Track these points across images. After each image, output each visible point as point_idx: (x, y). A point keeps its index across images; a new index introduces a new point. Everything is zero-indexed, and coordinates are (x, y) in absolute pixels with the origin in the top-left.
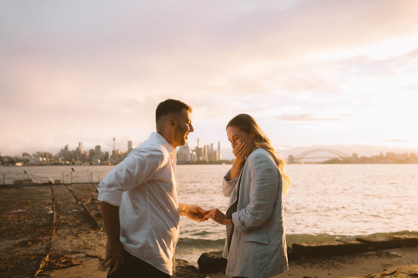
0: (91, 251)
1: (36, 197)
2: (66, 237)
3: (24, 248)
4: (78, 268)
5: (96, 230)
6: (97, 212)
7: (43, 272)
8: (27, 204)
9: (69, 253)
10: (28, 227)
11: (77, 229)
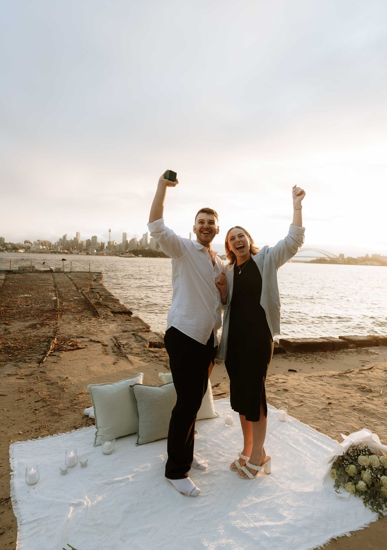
0: (93, 337)
1: (40, 283)
2: (70, 322)
3: (34, 330)
4: (84, 351)
5: (97, 318)
6: (96, 300)
7: (53, 353)
8: (32, 290)
9: (74, 337)
10: (35, 311)
11: (80, 316)
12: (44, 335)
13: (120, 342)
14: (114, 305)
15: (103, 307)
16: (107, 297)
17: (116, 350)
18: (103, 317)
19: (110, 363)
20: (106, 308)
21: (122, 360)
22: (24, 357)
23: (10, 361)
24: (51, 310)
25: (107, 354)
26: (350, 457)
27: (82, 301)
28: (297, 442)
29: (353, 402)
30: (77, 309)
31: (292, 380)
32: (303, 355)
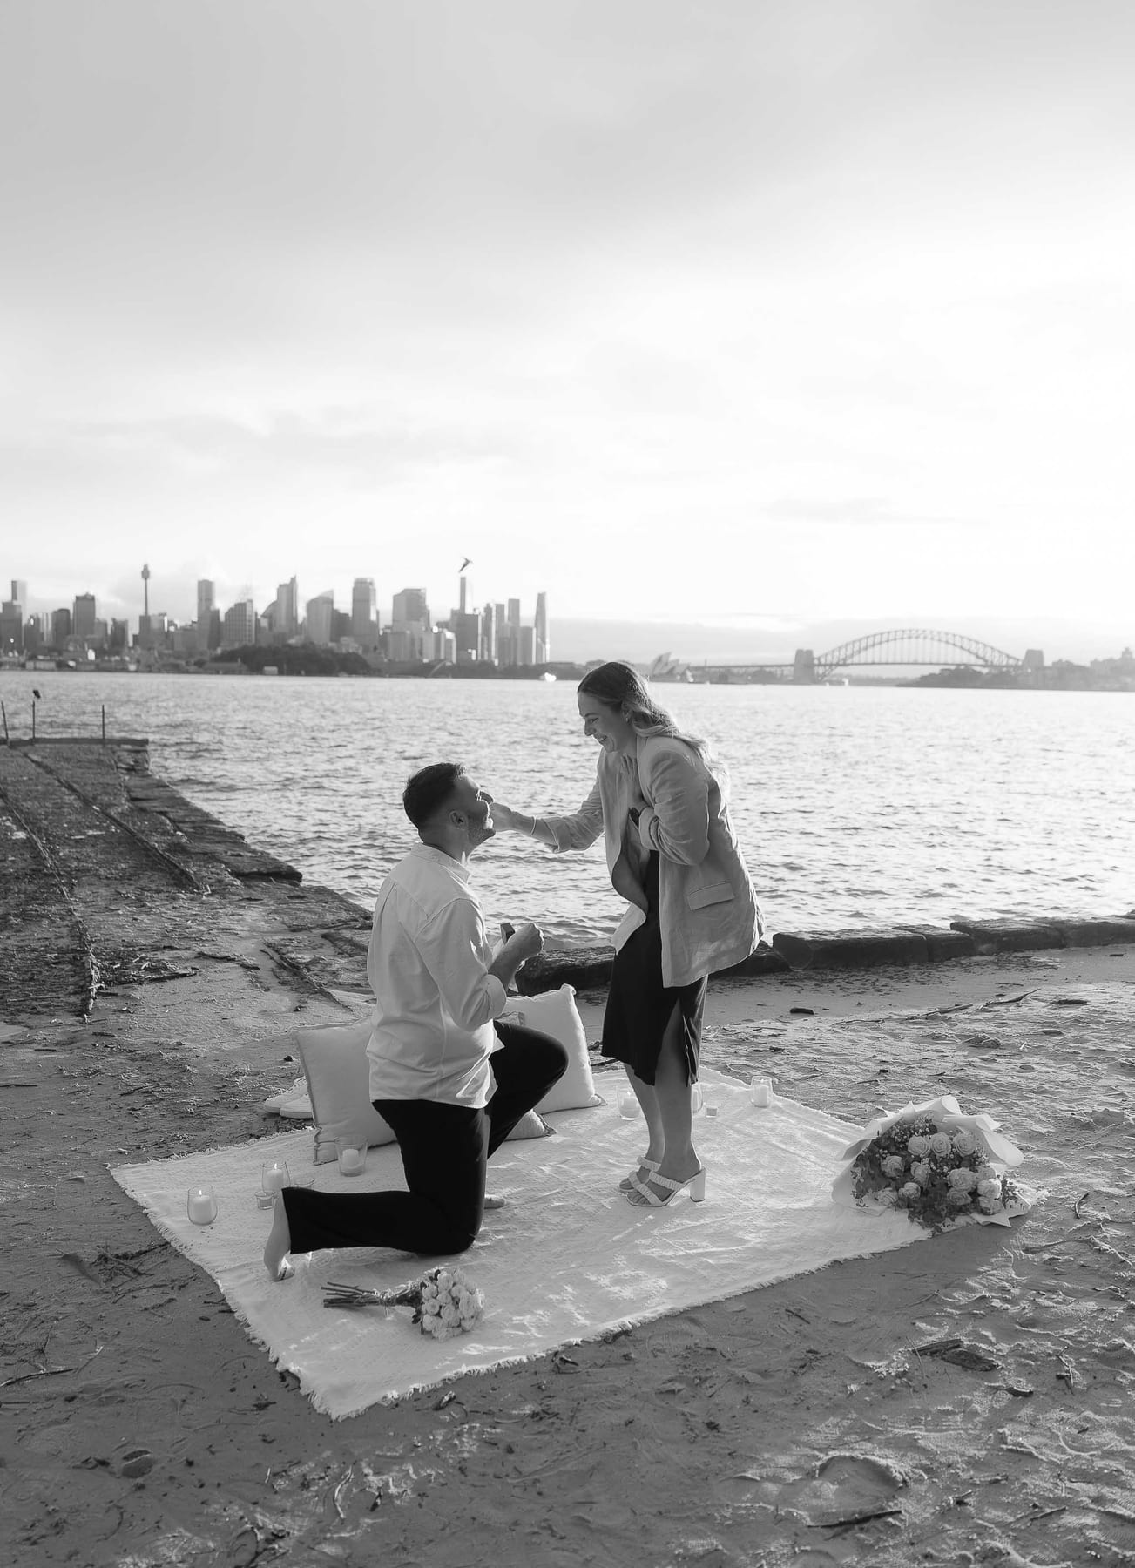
0: (204, 946)
2: (113, 907)
4: (193, 982)
5: (193, 893)
6: (166, 838)
7: (107, 988)
9: (145, 947)
11: (133, 887)
13: (291, 959)
14: (234, 853)
15: (200, 860)
16: (201, 827)
17: (290, 979)
18: (212, 891)
19: (284, 1009)
20: (210, 863)
21: (316, 1002)
22: (27, 1003)
24: (29, 872)
25: (267, 989)
26: (893, 1141)
27: (120, 844)
28: (790, 1139)
29: (946, 1067)
30: (116, 869)
31: (797, 1030)
32: (840, 974)
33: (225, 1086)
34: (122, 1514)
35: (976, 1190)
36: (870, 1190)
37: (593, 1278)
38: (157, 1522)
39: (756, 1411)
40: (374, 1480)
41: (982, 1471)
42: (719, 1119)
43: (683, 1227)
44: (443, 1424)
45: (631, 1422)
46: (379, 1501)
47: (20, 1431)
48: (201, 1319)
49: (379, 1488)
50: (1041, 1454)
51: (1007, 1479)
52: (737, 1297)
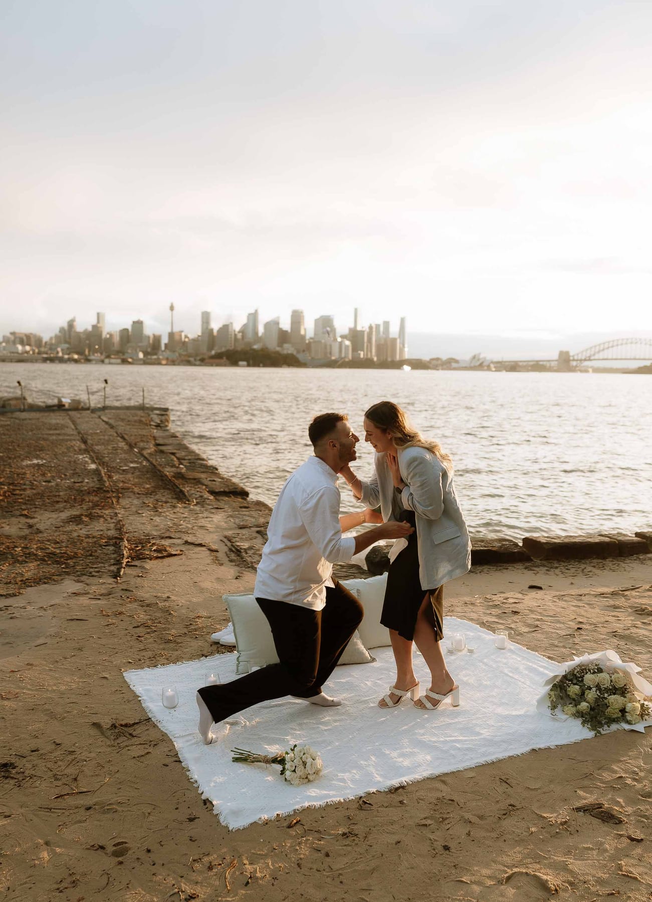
0: (189, 537)
1: (50, 434)
2: (140, 512)
3: (80, 526)
4: (181, 559)
5: (186, 503)
6: (173, 469)
7: (132, 562)
8: (42, 449)
9: (155, 537)
10: (68, 492)
11: (152, 500)
12: (101, 535)
13: (237, 546)
14: (212, 479)
15: (191, 483)
16: (193, 463)
17: (235, 558)
18: (197, 502)
19: (230, 577)
20: (197, 485)
21: (249, 573)
22: (87, 569)
23: (66, 574)
24: (95, 489)
25: (222, 565)
26: (575, 677)
27: (147, 472)
28: (516, 670)
29: (618, 627)
30: (144, 488)
31: (531, 599)
32: (563, 564)
33: (191, 624)
34: (109, 878)
35: (625, 708)
36: (559, 706)
37: (387, 752)
38: (127, 884)
39: (473, 841)
40: (249, 867)
41: (605, 887)
42: (475, 656)
43: (444, 723)
44: (291, 837)
45: (399, 842)
46: (250, 880)
47: (60, 826)
48: (164, 765)
49: (251, 873)
50: (642, 879)
51: (619, 893)
52: (471, 769)
